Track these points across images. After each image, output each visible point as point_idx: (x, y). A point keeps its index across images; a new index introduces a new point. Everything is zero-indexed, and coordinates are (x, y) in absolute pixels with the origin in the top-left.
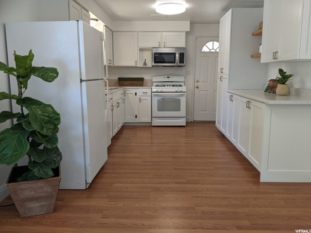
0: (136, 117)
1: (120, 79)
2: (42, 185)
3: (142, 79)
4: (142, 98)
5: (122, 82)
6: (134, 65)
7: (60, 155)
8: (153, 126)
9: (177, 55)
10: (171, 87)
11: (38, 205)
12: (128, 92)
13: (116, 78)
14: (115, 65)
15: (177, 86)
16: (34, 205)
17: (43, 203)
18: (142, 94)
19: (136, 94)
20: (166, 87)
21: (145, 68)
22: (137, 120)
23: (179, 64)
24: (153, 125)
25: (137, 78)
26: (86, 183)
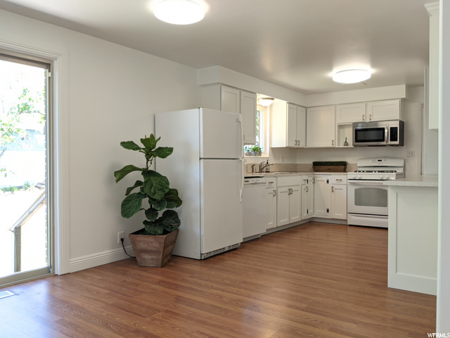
0: (328, 211)
1: (315, 164)
2: (152, 240)
3: (344, 164)
4: (335, 187)
5: (318, 167)
6: (331, 146)
7: (178, 222)
8: (350, 225)
9: (386, 131)
10: (377, 173)
11: (150, 257)
12: (318, 179)
13: (310, 162)
14: (308, 146)
15: (387, 172)
16: (147, 257)
17: (153, 257)
18: (335, 182)
19: (328, 182)
20: (374, 173)
21: (346, 149)
22: (329, 216)
23: (390, 143)
24: (349, 223)
25: (336, 162)
26: (201, 254)
